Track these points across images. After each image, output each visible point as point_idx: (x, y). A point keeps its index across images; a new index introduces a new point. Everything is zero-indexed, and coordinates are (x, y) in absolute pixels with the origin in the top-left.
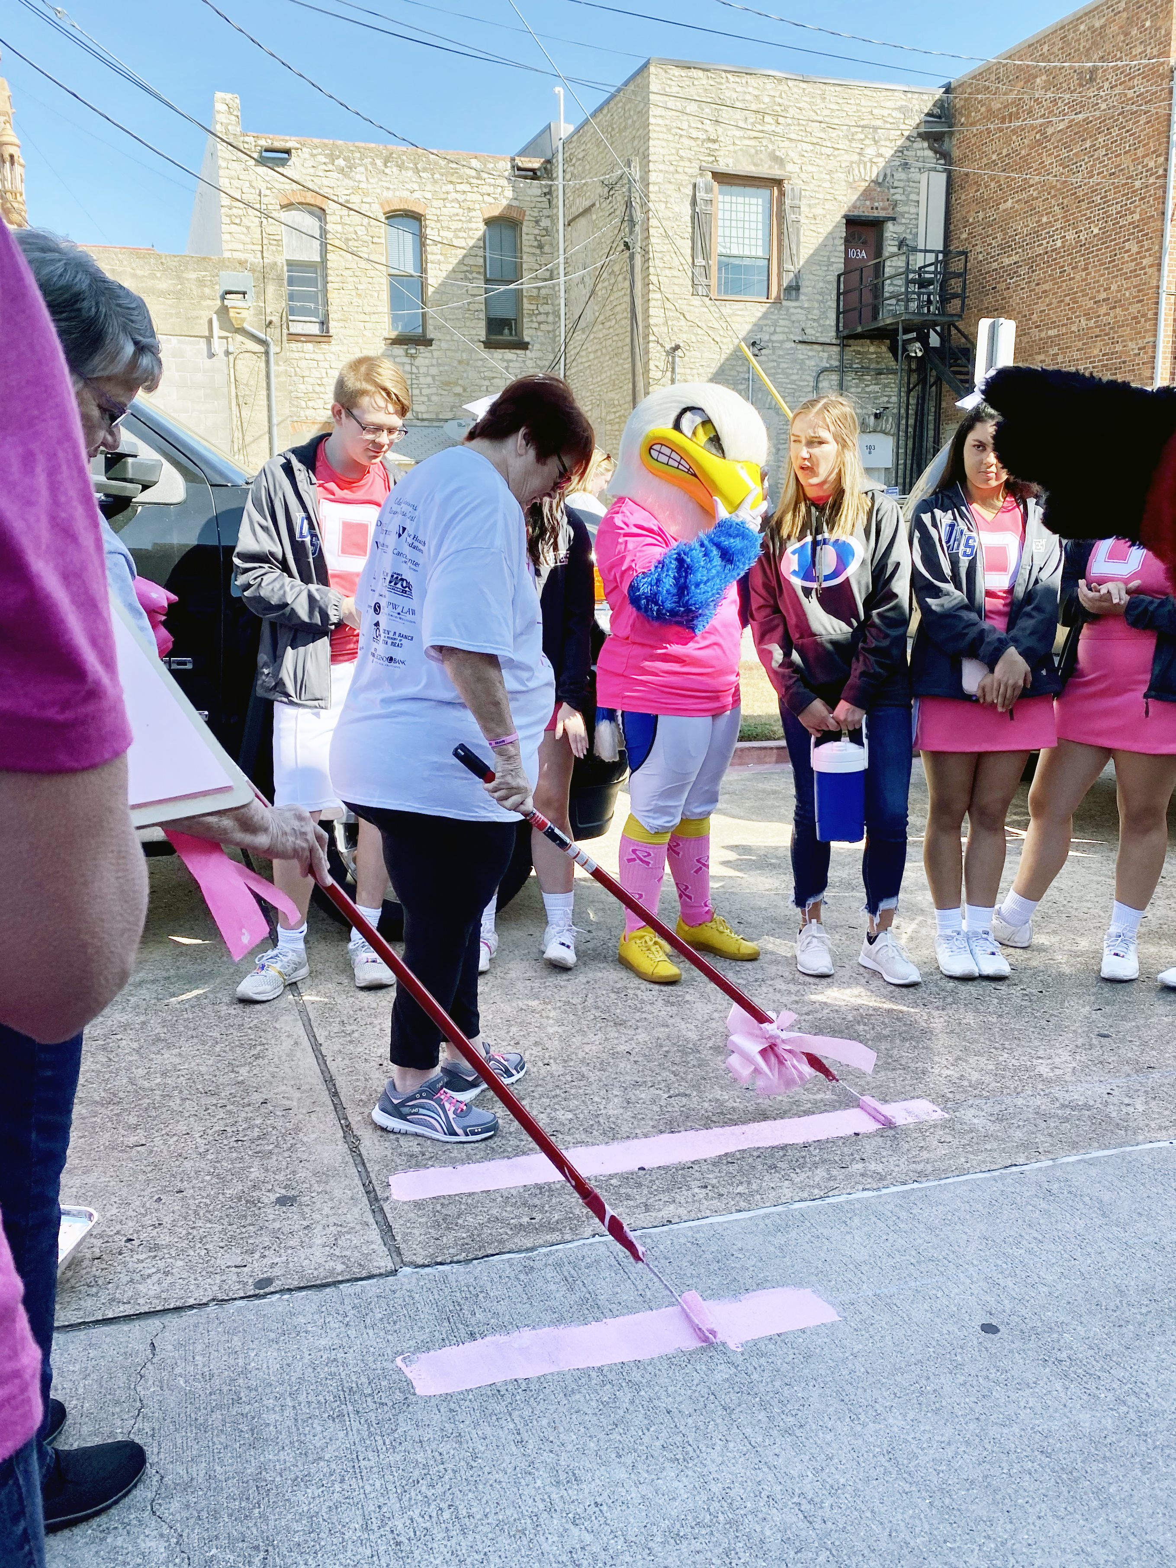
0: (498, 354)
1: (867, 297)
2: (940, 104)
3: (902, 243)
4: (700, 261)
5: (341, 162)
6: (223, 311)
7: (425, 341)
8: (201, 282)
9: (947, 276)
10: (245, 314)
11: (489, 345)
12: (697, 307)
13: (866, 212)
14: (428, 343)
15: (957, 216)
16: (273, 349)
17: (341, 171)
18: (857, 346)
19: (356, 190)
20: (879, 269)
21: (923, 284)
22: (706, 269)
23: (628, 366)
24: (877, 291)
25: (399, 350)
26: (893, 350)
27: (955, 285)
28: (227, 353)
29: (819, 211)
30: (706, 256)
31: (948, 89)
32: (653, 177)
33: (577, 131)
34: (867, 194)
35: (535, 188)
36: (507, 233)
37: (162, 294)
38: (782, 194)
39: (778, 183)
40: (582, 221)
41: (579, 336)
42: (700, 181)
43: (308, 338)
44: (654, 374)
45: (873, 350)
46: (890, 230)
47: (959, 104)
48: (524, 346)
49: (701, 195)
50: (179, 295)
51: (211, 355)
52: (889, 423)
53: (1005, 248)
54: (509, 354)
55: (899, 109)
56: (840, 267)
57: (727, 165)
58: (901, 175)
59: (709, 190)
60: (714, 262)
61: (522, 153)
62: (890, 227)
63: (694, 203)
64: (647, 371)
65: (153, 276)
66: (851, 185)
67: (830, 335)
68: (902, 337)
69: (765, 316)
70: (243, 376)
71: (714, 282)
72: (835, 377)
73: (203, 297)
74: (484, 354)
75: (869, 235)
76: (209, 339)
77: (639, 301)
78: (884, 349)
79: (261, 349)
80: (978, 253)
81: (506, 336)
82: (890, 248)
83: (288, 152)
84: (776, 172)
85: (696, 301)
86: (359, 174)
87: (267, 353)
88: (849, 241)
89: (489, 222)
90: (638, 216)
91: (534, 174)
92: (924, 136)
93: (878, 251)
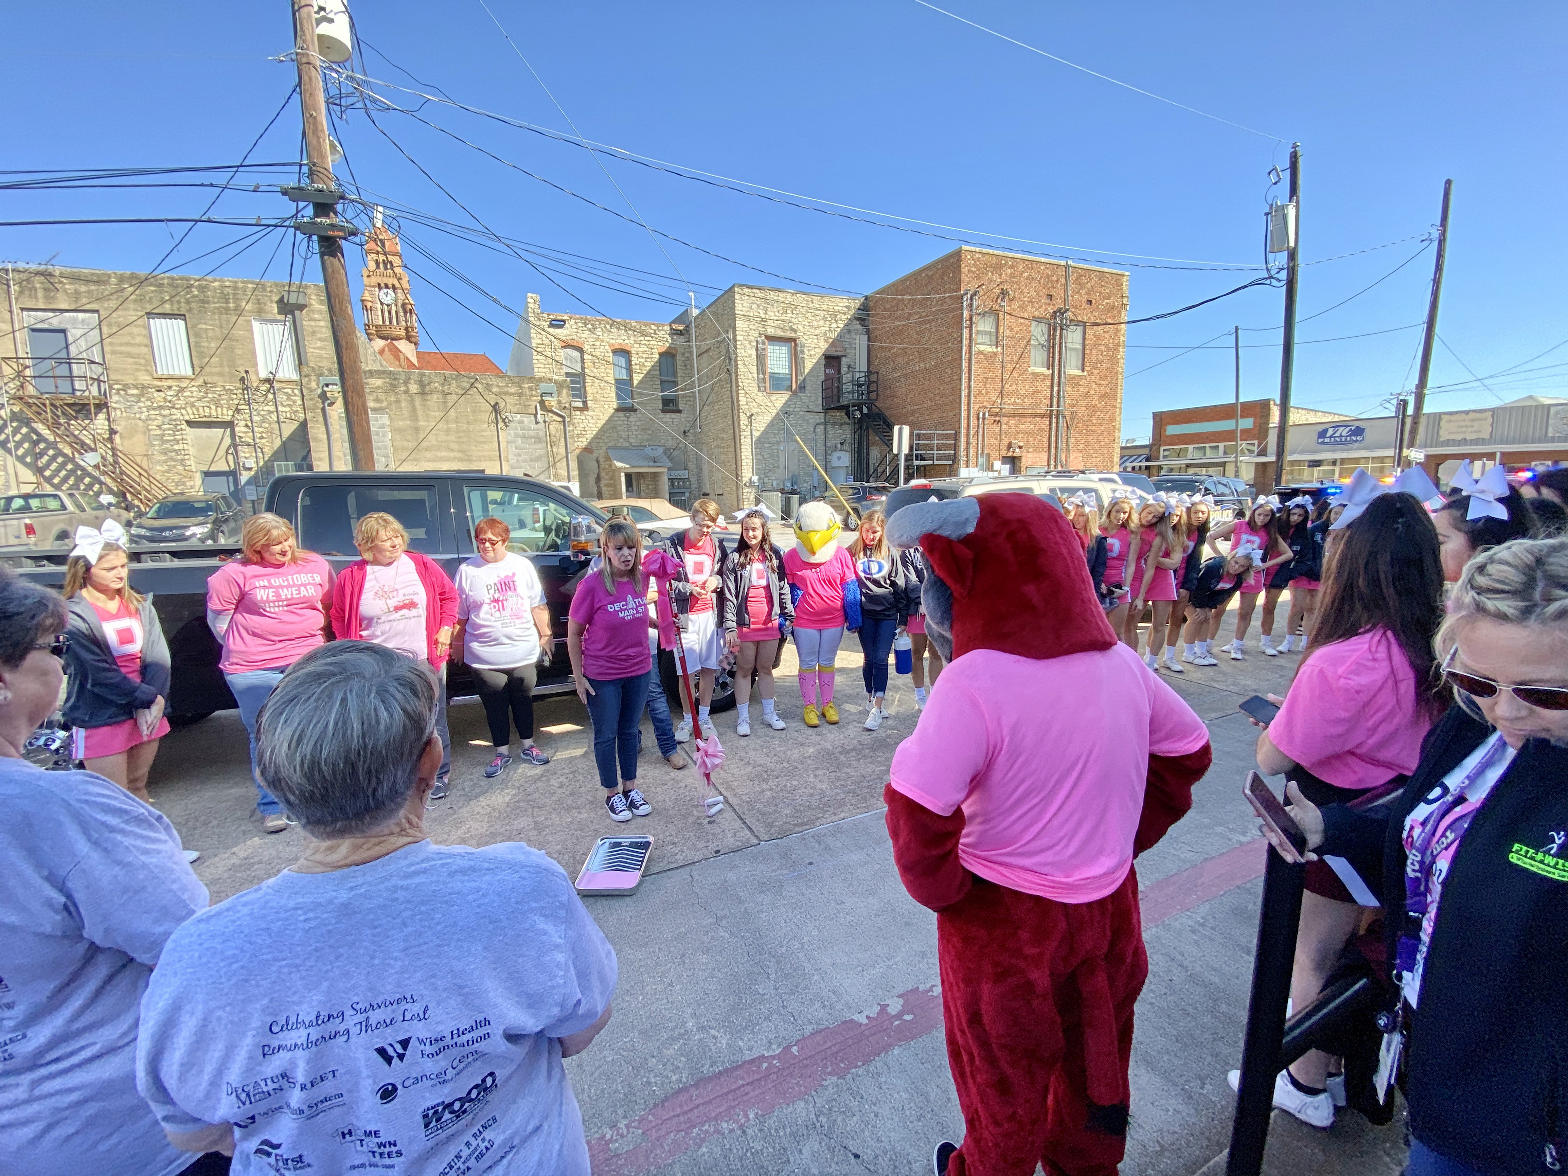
0: (668, 415)
1: (835, 391)
2: (863, 304)
3: (849, 367)
4: (761, 376)
5: (590, 326)
6: (542, 403)
7: (632, 409)
8: (530, 389)
9: (869, 384)
10: (553, 403)
11: (663, 411)
12: (761, 397)
13: (833, 353)
14: (635, 410)
15: (872, 354)
16: (567, 419)
17: (590, 330)
18: (831, 413)
19: (597, 339)
20: (839, 380)
21: (860, 386)
22: (764, 379)
23: (730, 422)
24: (839, 389)
25: (621, 414)
26: (848, 414)
27: (873, 387)
28: (545, 422)
29: (812, 353)
30: (764, 374)
31: (866, 298)
32: (738, 338)
33: (700, 314)
34: (833, 344)
35: (681, 340)
36: (670, 359)
37: (513, 394)
38: (796, 345)
39: (794, 340)
40: (705, 356)
41: (706, 408)
42: (760, 339)
43: (577, 409)
44: (743, 427)
45: (840, 415)
46: (844, 361)
47: (871, 304)
48: (680, 412)
49: (760, 346)
50: (520, 395)
51: (537, 423)
52: (847, 447)
53: (894, 370)
54: (673, 415)
55: (846, 307)
56: (823, 378)
57: (771, 331)
58: (847, 336)
59: (763, 343)
60: (767, 376)
61: (674, 322)
62: (844, 360)
63: (757, 349)
64: (739, 425)
65: (507, 386)
66: (826, 341)
67: (820, 409)
68: (851, 409)
69: (789, 400)
70: (553, 432)
71: (768, 385)
72: (822, 427)
73: (532, 396)
74: (662, 415)
75: (835, 363)
76: (536, 415)
77: (734, 394)
78: (843, 414)
79: (559, 419)
80: (883, 371)
81: (671, 407)
82: (844, 369)
83: (564, 321)
84: (793, 335)
85: (760, 394)
86: (599, 332)
87: (564, 421)
88: (826, 366)
89: (661, 354)
90: (733, 356)
91: (681, 333)
92: (858, 319)
93: (839, 372)
